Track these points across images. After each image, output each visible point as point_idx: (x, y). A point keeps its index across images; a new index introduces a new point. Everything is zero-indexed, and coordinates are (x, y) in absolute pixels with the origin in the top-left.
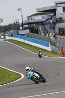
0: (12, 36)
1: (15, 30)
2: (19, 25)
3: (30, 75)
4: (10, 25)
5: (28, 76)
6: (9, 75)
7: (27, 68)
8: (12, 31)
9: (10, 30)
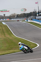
0: (32, 20)
1: (34, 16)
2: (36, 13)
3: (21, 48)
4: (31, 13)
5: (20, 49)
6: (30, 44)
7: (20, 43)
8: (32, 17)
9: (30, 16)
